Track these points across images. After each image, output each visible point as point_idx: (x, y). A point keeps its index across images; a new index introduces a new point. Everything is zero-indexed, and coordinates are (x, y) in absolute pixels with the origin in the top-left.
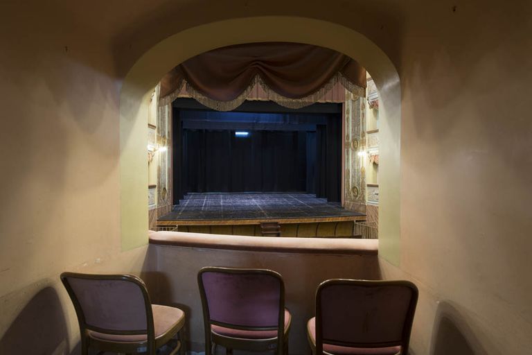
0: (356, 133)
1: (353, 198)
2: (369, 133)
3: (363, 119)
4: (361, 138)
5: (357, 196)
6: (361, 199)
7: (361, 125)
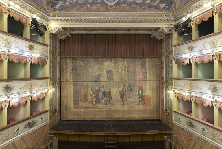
0: (167, 77)
1: (166, 116)
2: (175, 79)
3: (171, 69)
4: (170, 81)
5: (168, 116)
6: (170, 118)
7: (170, 73)
